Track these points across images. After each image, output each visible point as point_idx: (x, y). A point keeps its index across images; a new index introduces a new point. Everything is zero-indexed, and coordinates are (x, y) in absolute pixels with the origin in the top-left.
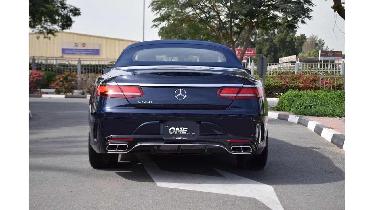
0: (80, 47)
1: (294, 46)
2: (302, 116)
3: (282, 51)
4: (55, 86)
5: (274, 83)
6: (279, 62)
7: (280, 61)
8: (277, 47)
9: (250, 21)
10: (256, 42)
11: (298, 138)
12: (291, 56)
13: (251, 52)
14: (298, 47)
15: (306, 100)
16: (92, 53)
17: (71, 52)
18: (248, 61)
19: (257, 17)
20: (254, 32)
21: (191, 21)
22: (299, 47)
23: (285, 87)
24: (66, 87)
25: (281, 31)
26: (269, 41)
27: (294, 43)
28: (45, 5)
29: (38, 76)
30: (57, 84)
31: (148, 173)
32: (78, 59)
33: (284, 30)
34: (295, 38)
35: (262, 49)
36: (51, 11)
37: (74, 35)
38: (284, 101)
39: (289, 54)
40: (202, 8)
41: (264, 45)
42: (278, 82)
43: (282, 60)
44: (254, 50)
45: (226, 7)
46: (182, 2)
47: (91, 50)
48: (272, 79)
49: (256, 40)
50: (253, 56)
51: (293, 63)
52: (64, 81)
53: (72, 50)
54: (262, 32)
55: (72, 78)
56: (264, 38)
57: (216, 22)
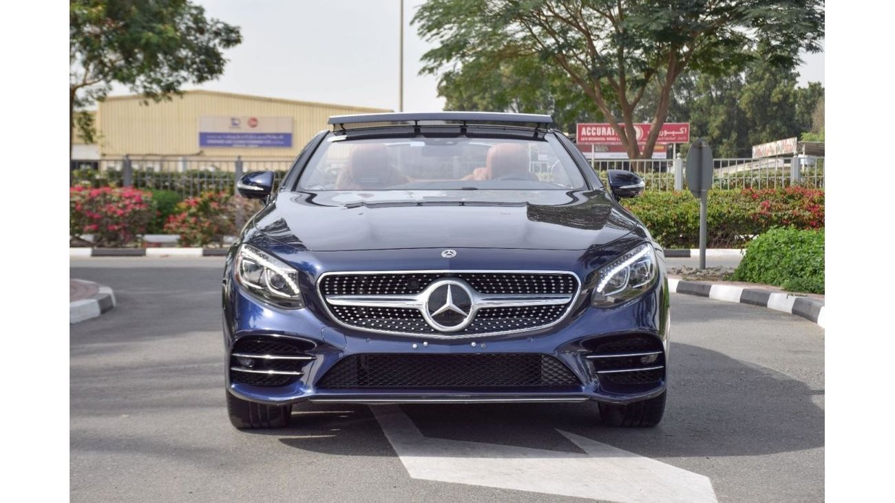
0: (245, 128)
1: (793, 113)
2: (805, 294)
3: (759, 129)
4: (178, 227)
5: (734, 211)
6: (751, 157)
7: (753, 154)
8: (748, 119)
9: (672, 51)
10: (690, 105)
11: (789, 351)
12: (784, 141)
13: (677, 133)
14: (803, 116)
15: (815, 253)
16: (275, 143)
17: (222, 142)
18: (670, 155)
19: (690, 41)
20: (685, 79)
21: (521, 55)
22: (806, 116)
23: (763, 221)
24: (205, 229)
25: (758, 77)
26: (725, 102)
27: (792, 105)
28: (154, 25)
29: (135, 204)
30: (184, 222)
31: (389, 444)
32: (236, 159)
33: (764, 74)
34: (795, 95)
35: (707, 123)
36: (171, 39)
37: (230, 99)
38: (758, 257)
39: (777, 136)
40: (546, 21)
41: (712, 112)
42: (744, 207)
43: (759, 150)
44: (687, 126)
45: (608, 19)
46: (496, 9)
47: (271, 134)
48: (729, 199)
49: (689, 101)
50: (684, 142)
51: (787, 157)
52: (201, 213)
53: (225, 137)
54: (706, 79)
55: (219, 206)
56: (712, 96)
57: (582, 57)
